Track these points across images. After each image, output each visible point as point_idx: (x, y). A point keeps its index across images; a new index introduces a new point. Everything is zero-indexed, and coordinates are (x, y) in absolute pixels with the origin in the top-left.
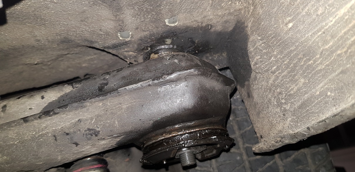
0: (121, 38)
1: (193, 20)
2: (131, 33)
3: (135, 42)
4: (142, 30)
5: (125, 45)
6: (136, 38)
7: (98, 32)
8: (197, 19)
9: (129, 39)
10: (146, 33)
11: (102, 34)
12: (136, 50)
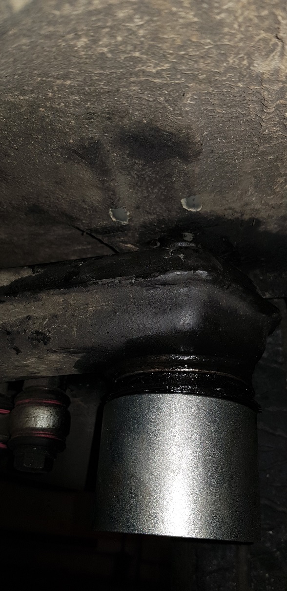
0: (114, 219)
1: (227, 207)
2: (128, 214)
3: (136, 229)
4: (146, 211)
5: (120, 231)
6: (137, 223)
7: (80, 205)
8: (233, 206)
9: (126, 223)
10: (153, 217)
11: (86, 209)
12: (137, 243)
